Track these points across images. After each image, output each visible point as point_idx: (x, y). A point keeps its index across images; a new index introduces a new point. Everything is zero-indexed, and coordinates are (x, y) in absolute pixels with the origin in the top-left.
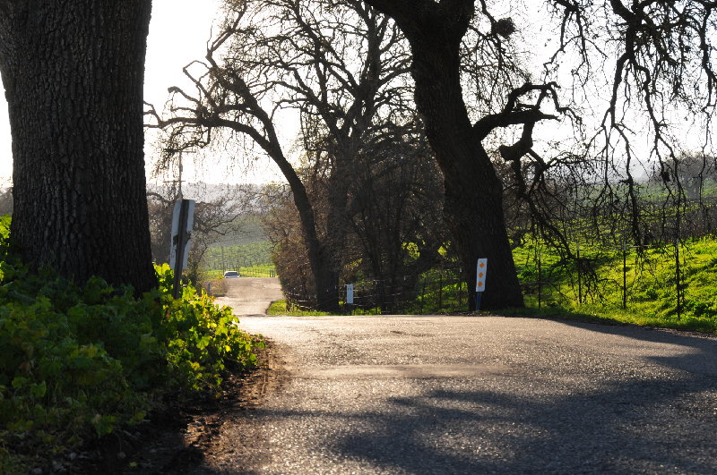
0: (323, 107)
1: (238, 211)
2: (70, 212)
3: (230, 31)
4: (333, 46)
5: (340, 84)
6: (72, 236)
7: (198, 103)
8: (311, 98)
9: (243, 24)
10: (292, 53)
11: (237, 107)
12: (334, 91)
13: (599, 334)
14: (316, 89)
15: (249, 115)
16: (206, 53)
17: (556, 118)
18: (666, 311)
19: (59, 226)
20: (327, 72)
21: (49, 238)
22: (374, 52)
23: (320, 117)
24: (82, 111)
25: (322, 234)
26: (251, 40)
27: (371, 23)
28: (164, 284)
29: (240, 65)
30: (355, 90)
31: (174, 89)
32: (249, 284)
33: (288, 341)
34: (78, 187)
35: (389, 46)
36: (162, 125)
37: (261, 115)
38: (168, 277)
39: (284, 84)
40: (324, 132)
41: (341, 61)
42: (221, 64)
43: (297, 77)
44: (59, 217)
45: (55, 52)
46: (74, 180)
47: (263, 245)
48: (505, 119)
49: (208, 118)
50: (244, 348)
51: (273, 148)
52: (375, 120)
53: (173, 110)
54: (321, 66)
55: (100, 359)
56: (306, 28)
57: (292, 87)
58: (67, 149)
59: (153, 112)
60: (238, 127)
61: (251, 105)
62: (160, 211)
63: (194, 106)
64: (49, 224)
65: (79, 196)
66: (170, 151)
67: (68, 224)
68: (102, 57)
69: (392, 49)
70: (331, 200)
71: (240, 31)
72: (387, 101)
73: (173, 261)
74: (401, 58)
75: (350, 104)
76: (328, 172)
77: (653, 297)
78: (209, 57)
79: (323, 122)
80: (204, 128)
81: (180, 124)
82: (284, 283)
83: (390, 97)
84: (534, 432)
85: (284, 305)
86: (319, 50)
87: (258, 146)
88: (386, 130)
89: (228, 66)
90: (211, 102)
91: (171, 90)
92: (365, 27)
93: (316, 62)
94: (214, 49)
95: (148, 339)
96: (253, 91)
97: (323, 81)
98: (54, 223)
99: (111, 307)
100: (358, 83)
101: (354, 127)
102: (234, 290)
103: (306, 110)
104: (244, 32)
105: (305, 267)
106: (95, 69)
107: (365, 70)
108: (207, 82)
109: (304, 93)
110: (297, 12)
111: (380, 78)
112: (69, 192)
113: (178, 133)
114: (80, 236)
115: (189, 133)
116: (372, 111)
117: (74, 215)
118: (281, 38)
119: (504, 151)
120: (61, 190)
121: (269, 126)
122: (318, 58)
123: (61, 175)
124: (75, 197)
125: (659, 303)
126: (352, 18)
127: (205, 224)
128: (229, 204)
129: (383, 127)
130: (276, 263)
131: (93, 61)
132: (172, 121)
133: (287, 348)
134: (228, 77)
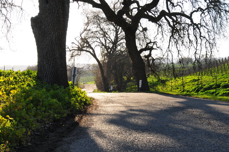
0: (106, 47)
1: (87, 70)
2: (50, 70)
3: (85, 30)
4: (108, 33)
5: (109, 42)
6: (50, 75)
7: (78, 46)
8: (103, 45)
9: (88, 29)
10: (99, 35)
11: (87, 47)
12: (108, 43)
13: (166, 97)
14: (104, 43)
15: (89, 48)
16: (80, 35)
17: (157, 49)
18: (180, 91)
19: (47, 73)
20: (107, 39)
21: (45, 76)
22: (117, 35)
23: (105, 49)
24: (52, 47)
25: (105, 74)
26: (90, 32)
27: (116, 28)
28: (70, 86)
29: (87, 37)
30: (113, 43)
31: (73, 43)
32: (89, 86)
33: (98, 98)
34: (52, 64)
35: (120, 33)
36: (70, 51)
37: (92, 48)
38: (71, 84)
39: (97, 42)
40: (106, 52)
41: (110, 37)
42: (83, 37)
43: (100, 40)
44: (48, 71)
45: (47, 35)
46: (51, 63)
47: (92, 77)
48: (145, 49)
49: (80, 49)
50: (88, 100)
51: (94, 56)
52: (117, 50)
53: (72, 47)
54: (105, 37)
55: (56, 102)
56: (102, 29)
57: (99, 42)
58: (49, 56)
59: (68, 48)
60: (87, 51)
61: (90, 46)
62: (69, 70)
63: (77, 47)
64: (45, 72)
65: (52, 66)
66: (72, 56)
67: (49, 73)
68: (57, 36)
69: (121, 34)
70: (107, 67)
71: (87, 30)
72: (120, 45)
73: (72, 80)
74: (123, 36)
75: (112, 46)
76: (107, 61)
77: (178, 88)
78: (81, 36)
79: (106, 50)
80: (79, 51)
81: (74, 50)
82: (97, 85)
83: (120, 44)
84: (152, 118)
85: (97, 90)
86: (105, 34)
87: (91, 55)
88: (119, 52)
89: (85, 38)
90: (81, 46)
91: (72, 43)
92: (115, 29)
93: (104, 37)
94: (81, 34)
95: (67, 98)
96: (90, 43)
97: (105, 41)
98: (47, 72)
99: (59, 91)
100: (113, 41)
101: (112, 51)
102: (86, 87)
103: (102, 47)
104: (88, 30)
105: (102, 82)
106: (56, 38)
107: (115, 38)
108: (80, 41)
109: (102, 44)
110: (100, 26)
111: (118, 40)
112: (50, 66)
113: (74, 52)
114: (52, 75)
115: (76, 52)
116: (116, 47)
117: (51, 71)
118: (96, 32)
119: (145, 56)
120: (48, 65)
121: (94, 51)
122: (104, 36)
123: (48, 62)
124: (51, 67)
125: (179, 90)
126: (112, 27)
127: (79, 73)
128: (85, 68)
129: (119, 51)
130: (95, 81)
131: (55, 37)
132: (72, 50)
133: (97, 100)
134: (85, 40)
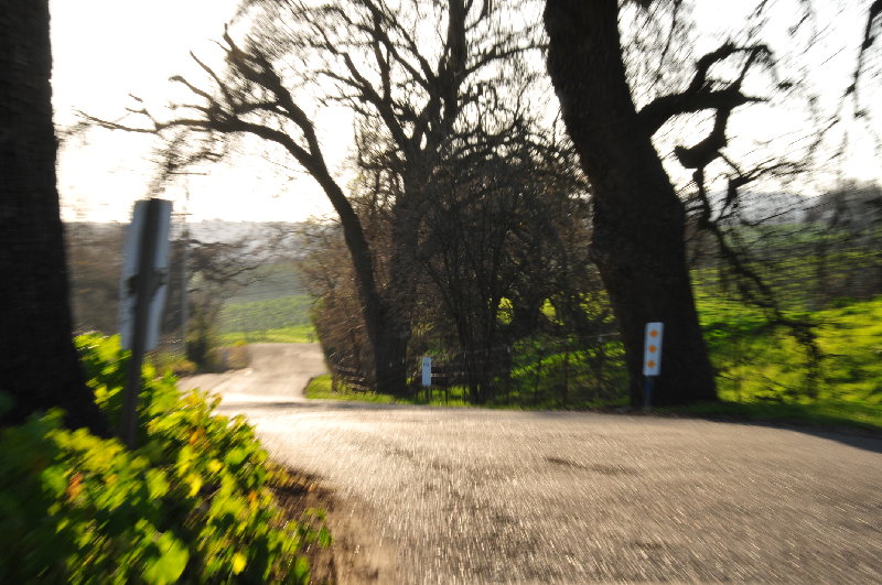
0: (385, 105)
1: (265, 254)
4: (400, 20)
7: (211, 98)
8: (367, 93)
11: (267, 106)
12: (399, 85)
15: (282, 117)
20: (391, 58)
22: (457, 28)
23: (381, 120)
25: (383, 284)
30: (431, 82)
31: (176, 79)
35: (479, 20)
36: (158, 129)
37: (297, 116)
39: (331, 74)
41: (411, 41)
42: (242, 46)
43: (349, 63)
47: (300, 301)
49: (224, 120)
51: (314, 162)
53: (173, 108)
57: (342, 79)
60: (265, 133)
61: (284, 97)
63: (205, 104)
69: (482, 25)
72: (475, 99)
76: (392, 199)
78: (227, 37)
79: (385, 127)
80: (218, 134)
81: (183, 127)
82: (327, 352)
85: (329, 384)
86: (379, 26)
87: (294, 162)
88: (474, 140)
89: (254, 49)
90: (229, 98)
91: (171, 80)
93: (376, 43)
96: (285, 84)
97: (385, 69)
100: (435, 69)
101: (429, 134)
102: (259, 361)
103: (361, 110)
105: (359, 331)
107: (446, 53)
108: (223, 69)
109: (358, 87)
111: (467, 66)
115: (196, 141)
116: (454, 112)
118: (327, 9)
121: (310, 133)
122: (379, 36)
127: (220, 272)
128: (254, 245)
129: (471, 135)
130: (318, 326)
132: (172, 123)
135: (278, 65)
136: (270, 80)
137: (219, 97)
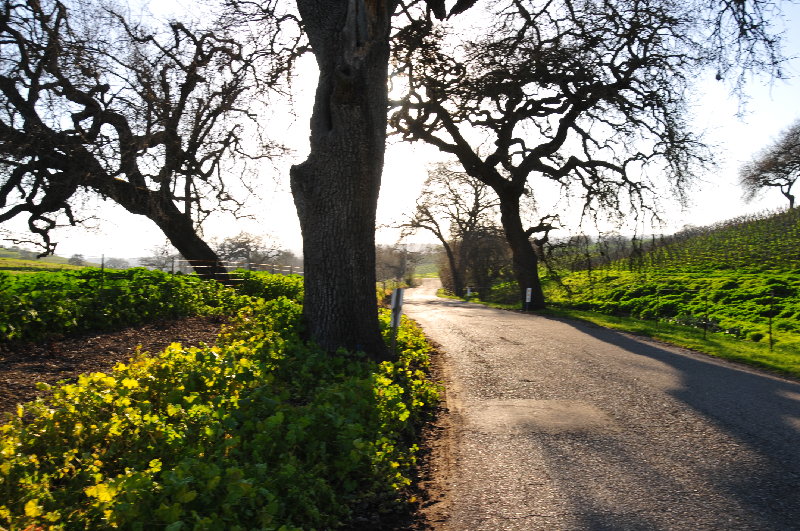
3: (424, 193)
4: (462, 197)
5: (465, 212)
9: (429, 190)
10: (447, 200)
11: (426, 220)
12: (462, 214)
14: (455, 213)
15: (431, 223)
16: (416, 201)
20: (460, 207)
29: (427, 205)
37: (435, 223)
39: (444, 212)
41: (465, 203)
43: (449, 209)
49: (416, 225)
51: (439, 235)
52: (477, 225)
54: (457, 205)
57: (447, 213)
60: (426, 228)
61: (431, 218)
63: (411, 220)
70: (461, 254)
71: (428, 193)
75: (468, 218)
76: (460, 244)
79: (458, 225)
80: (414, 228)
85: (442, 291)
87: (433, 234)
88: (481, 229)
89: (423, 205)
92: (474, 191)
94: (418, 199)
96: (432, 214)
97: (458, 210)
100: (471, 211)
101: (469, 227)
103: (452, 221)
105: (451, 278)
107: (474, 206)
109: (451, 215)
110: (449, 185)
115: (409, 230)
116: (476, 221)
118: (443, 195)
121: (438, 227)
122: (456, 202)
135: (430, 210)
136: (428, 213)
137: (415, 219)
